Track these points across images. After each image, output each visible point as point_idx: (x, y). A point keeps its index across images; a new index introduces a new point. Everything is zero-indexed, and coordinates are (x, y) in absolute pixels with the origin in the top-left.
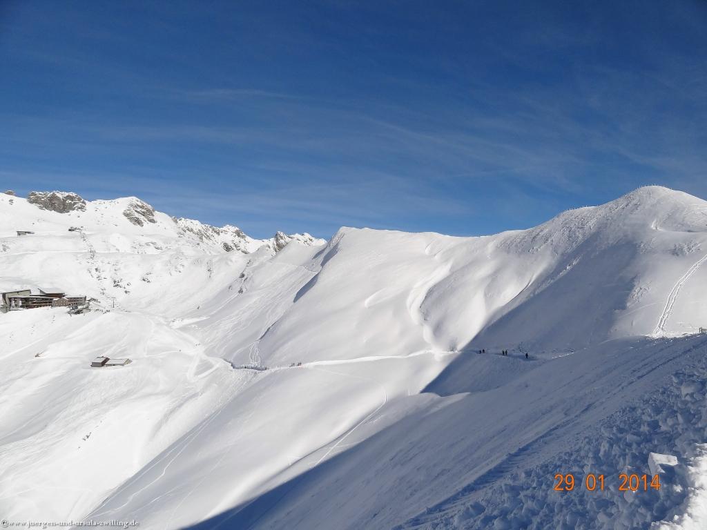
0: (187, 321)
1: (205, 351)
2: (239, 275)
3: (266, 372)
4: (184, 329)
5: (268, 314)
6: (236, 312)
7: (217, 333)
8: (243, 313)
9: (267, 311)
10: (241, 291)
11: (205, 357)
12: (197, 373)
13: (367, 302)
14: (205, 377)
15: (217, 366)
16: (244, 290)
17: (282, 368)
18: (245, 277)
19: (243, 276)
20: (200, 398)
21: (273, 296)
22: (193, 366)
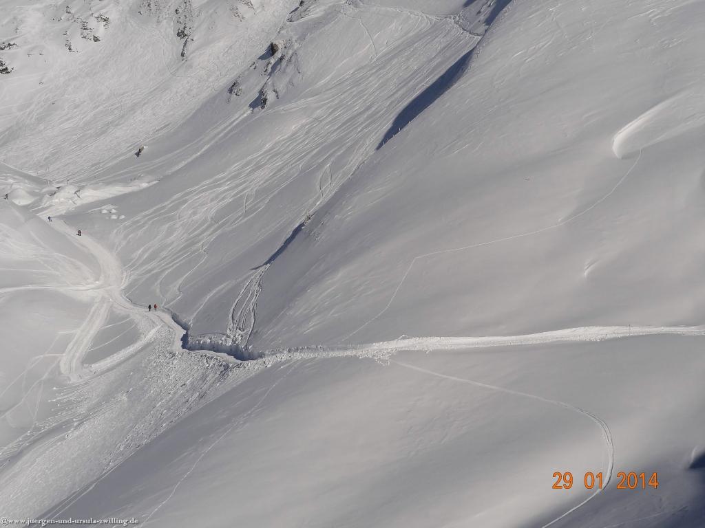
0: (90, 195)
1: (126, 290)
2: (263, 50)
3: (252, 367)
4: (79, 218)
5: (320, 175)
6: (235, 167)
7: (170, 232)
8: (253, 171)
9: (321, 166)
10: (260, 102)
11: (124, 306)
12: (91, 357)
13: (619, 138)
14: (109, 370)
15: (151, 334)
16: (271, 97)
17: (298, 356)
18: (278, 55)
19: (272, 49)
20: (72, 434)
21: (347, 117)
22: (85, 334)
